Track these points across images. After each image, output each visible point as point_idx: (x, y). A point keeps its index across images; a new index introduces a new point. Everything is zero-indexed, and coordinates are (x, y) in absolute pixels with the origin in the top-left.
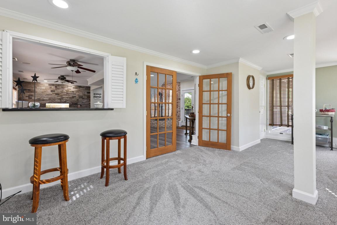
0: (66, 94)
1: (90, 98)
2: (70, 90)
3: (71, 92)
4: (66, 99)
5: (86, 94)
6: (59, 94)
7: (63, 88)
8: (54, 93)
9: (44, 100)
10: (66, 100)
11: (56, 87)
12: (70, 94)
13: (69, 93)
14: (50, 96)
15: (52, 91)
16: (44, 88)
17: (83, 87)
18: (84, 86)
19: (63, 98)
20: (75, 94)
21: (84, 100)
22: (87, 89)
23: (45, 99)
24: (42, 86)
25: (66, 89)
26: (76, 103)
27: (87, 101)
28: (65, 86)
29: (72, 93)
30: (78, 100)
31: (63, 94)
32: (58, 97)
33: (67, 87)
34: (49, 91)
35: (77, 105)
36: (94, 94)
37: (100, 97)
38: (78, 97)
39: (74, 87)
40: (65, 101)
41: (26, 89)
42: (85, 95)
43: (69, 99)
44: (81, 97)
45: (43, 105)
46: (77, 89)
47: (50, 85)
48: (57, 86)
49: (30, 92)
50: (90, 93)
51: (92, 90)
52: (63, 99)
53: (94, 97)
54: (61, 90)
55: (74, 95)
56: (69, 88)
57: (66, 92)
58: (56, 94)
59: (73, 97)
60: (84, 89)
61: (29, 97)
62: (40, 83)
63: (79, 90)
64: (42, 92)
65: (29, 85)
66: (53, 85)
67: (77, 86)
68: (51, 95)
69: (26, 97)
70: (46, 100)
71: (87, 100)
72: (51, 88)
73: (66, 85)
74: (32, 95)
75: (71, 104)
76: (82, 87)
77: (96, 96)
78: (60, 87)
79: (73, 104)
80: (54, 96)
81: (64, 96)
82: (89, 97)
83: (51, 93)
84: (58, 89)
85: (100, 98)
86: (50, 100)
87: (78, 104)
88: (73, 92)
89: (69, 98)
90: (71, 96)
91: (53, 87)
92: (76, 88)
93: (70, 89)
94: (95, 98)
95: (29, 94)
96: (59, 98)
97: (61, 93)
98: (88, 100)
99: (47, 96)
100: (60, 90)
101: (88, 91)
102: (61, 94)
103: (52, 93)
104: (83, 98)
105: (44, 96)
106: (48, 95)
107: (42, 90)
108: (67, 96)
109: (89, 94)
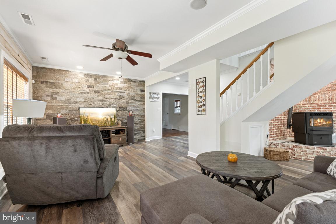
0: (110, 92)
1: (145, 99)
2: (116, 86)
3: (117, 89)
4: (111, 100)
5: (139, 92)
6: (99, 93)
7: (106, 81)
8: (93, 91)
9: (76, 102)
10: (110, 102)
11: (95, 79)
12: (116, 93)
13: (115, 90)
14: (86, 95)
15: (89, 87)
16: (77, 81)
17: (135, 82)
18: (136, 80)
19: (106, 98)
20: (124, 93)
21: (136, 102)
22: (141, 84)
23: (78, 100)
24: (74, 77)
25: (111, 83)
26: (124, 108)
27: (141, 105)
28: (109, 79)
29: (120, 91)
30: (127, 102)
31: (106, 92)
32: (98, 97)
33: (113, 81)
34: (85, 87)
35: (126, 110)
36: (150, 93)
37: (158, 98)
38: (127, 97)
39: (122, 80)
40: (108, 103)
41: (47, 82)
42: (137, 94)
44: (132, 98)
45: (75, 110)
46: (126, 85)
47: (86, 75)
48: (96, 78)
49: (54, 87)
50: (143, 91)
51: (147, 86)
52: (105, 101)
53: (150, 97)
54: (103, 85)
55: (122, 94)
56: (115, 81)
57: (110, 88)
58: (96, 92)
59: (121, 98)
60: (136, 84)
61: (52, 96)
62: (70, 71)
63: (130, 87)
64: (74, 89)
65: (52, 74)
66: (91, 76)
67: (126, 79)
68: (88, 93)
69: (47, 96)
70: (79, 102)
71: (140, 102)
72: (88, 81)
73: (110, 77)
74: (57, 93)
75: (119, 109)
76: (133, 82)
77: (153, 96)
78: (102, 80)
79: (121, 109)
80: (92, 95)
81: (107, 96)
82: (143, 98)
83: (88, 90)
84: (99, 83)
85: (158, 101)
86: (87, 103)
87: (128, 109)
88: (121, 89)
89: (115, 99)
90: (118, 95)
91: (91, 80)
92: (125, 83)
93: (117, 84)
94: (151, 100)
95: (51, 90)
96: (100, 98)
97: (103, 90)
98: (142, 103)
99: (81, 95)
100: (101, 85)
101: (142, 88)
103: (90, 90)
104: (135, 100)
105: (77, 94)
106: (83, 93)
107: (73, 85)
108: (112, 96)
109: (143, 93)
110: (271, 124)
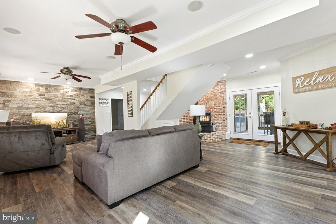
0: (61, 99)
2: (67, 94)
3: (68, 96)
4: (62, 106)
5: (89, 99)
6: (50, 100)
7: (56, 90)
8: (44, 98)
9: (28, 109)
10: (62, 108)
11: (46, 89)
12: (66, 100)
13: (65, 98)
14: (38, 102)
15: (40, 95)
16: (28, 90)
17: (85, 90)
18: (86, 88)
19: (58, 105)
20: (75, 99)
21: (87, 107)
22: (91, 92)
23: (30, 106)
24: (25, 87)
25: (61, 91)
26: (76, 112)
27: (91, 109)
28: (60, 88)
29: (71, 98)
30: (78, 108)
31: (57, 99)
32: (49, 103)
33: (63, 89)
34: (36, 96)
35: (77, 114)
36: (100, 99)
37: (107, 103)
38: (78, 103)
39: (73, 89)
40: (60, 109)
42: (87, 101)
43: (65, 106)
44: (83, 104)
45: (27, 116)
46: (76, 93)
47: (37, 85)
48: (48, 87)
49: (5, 96)
50: (93, 97)
51: (96, 94)
52: (57, 107)
53: (100, 103)
54: (54, 94)
55: (73, 101)
56: (65, 90)
57: (61, 96)
58: (47, 99)
59: (72, 104)
60: (87, 92)
61: (4, 104)
62: (22, 82)
63: (80, 94)
64: (26, 97)
65: (4, 85)
66: (42, 86)
67: (77, 88)
68: (40, 100)
69: (0, 104)
70: (31, 108)
71: (90, 107)
72: (39, 90)
73: (61, 86)
74: (9, 102)
75: (70, 113)
76: (83, 90)
77: (102, 101)
78: (53, 89)
79: (72, 114)
80: (44, 102)
81: (58, 103)
82: (93, 103)
83: (39, 98)
84: (50, 92)
85: (107, 105)
86: (39, 109)
87: (79, 113)
88: (71, 96)
89: (66, 104)
90: (69, 102)
91: (42, 90)
92: (75, 91)
93: (67, 92)
94: (101, 105)
95: (3, 99)
96: (51, 104)
97: (54, 97)
98: (92, 107)
99: (33, 102)
100: (52, 93)
101: (92, 95)
102: (54, 99)
103: (41, 98)
104: (85, 105)
105: (28, 102)
106: (34, 100)
107: (25, 94)
108: (63, 103)
109: (93, 99)
110: (181, 121)
